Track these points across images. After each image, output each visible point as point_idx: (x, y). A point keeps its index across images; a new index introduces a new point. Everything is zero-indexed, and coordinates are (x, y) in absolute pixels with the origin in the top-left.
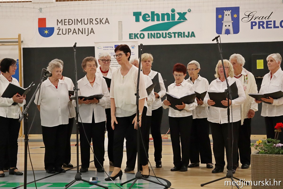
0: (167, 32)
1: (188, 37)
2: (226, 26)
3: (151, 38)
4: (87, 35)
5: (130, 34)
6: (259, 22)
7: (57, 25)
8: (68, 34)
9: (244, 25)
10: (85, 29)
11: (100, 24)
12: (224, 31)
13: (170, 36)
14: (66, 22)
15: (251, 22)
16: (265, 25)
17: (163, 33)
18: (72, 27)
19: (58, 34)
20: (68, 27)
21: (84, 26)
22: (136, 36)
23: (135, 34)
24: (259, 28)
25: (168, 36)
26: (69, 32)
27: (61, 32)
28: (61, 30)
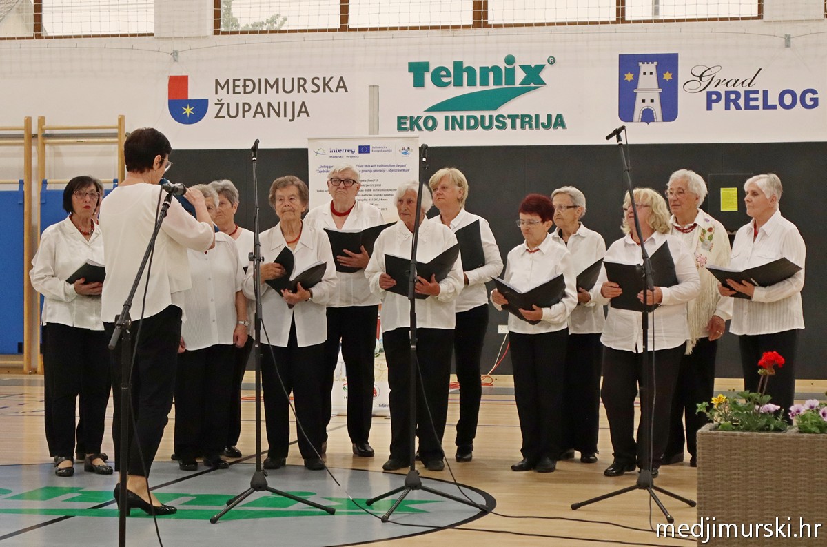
1: (546, 127)
2: (643, 101)
3: (453, 128)
4: (290, 120)
5: (399, 119)
6: (728, 94)
7: (216, 93)
8: (244, 117)
9: (689, 99)
10: (285, 103)
11: (324, 91)
12: (638, 114)
13: (501, 125)
14: (238, 86)
15: (708, 92)
17: (483, 117)
18: (253, 99)
19: (217, 117)
20: (242, 98)
21: (282, 97)
22: (414, 122)
23: (412, 118)
24: (727, 108)
25: (495, 123)
26: (244, 111)
27: (224, 112)
28: (225, 107)
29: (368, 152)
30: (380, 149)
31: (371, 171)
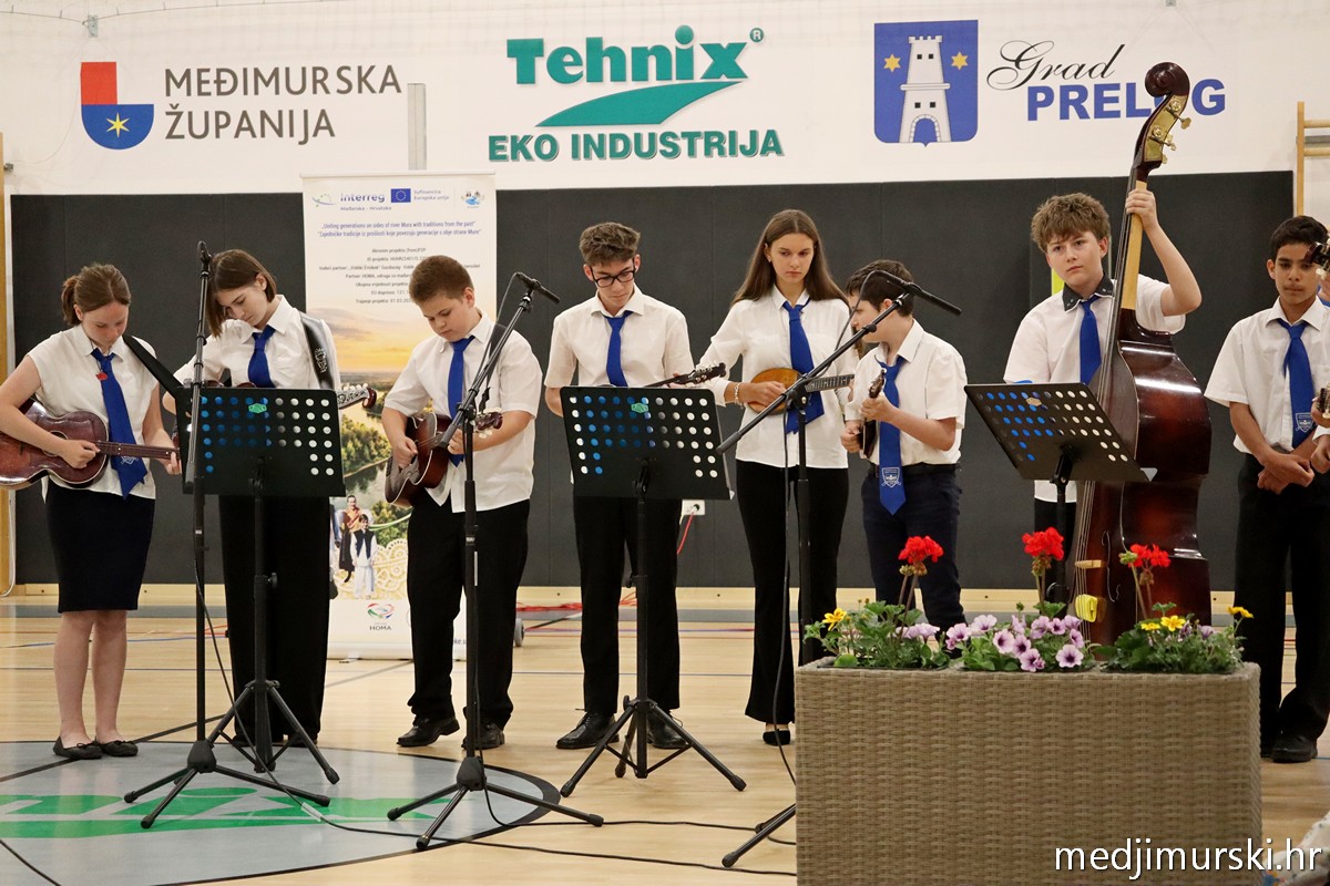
0: (659, 130)
1: (749, 152)
2: (918, 105)
3: (587, 156)
4: (300, 143)
5: (493, 140)
6: (1065, 90)
7: (168, 94)
8: (218, 136)
9: (998, 101)
10: (291, 112)
11: (360, 91)
12: (908, 128)
13: (670, 150)
14: (208, 82)
15: (1030, 89)
16: (1089, 105)
17: (638, 137)
18: (235, 104)
19: (170, 136)
20: (214, 103)
21: (286, 102)
22: (519, 146)
23: (514, 138)
24: (1064, 115)
25: (660, 147)
26: (218, 127)
27: (182, 128)
28: (184, 118)
29: (408, 200)
30: (429, 196)
31: (412, 234)
